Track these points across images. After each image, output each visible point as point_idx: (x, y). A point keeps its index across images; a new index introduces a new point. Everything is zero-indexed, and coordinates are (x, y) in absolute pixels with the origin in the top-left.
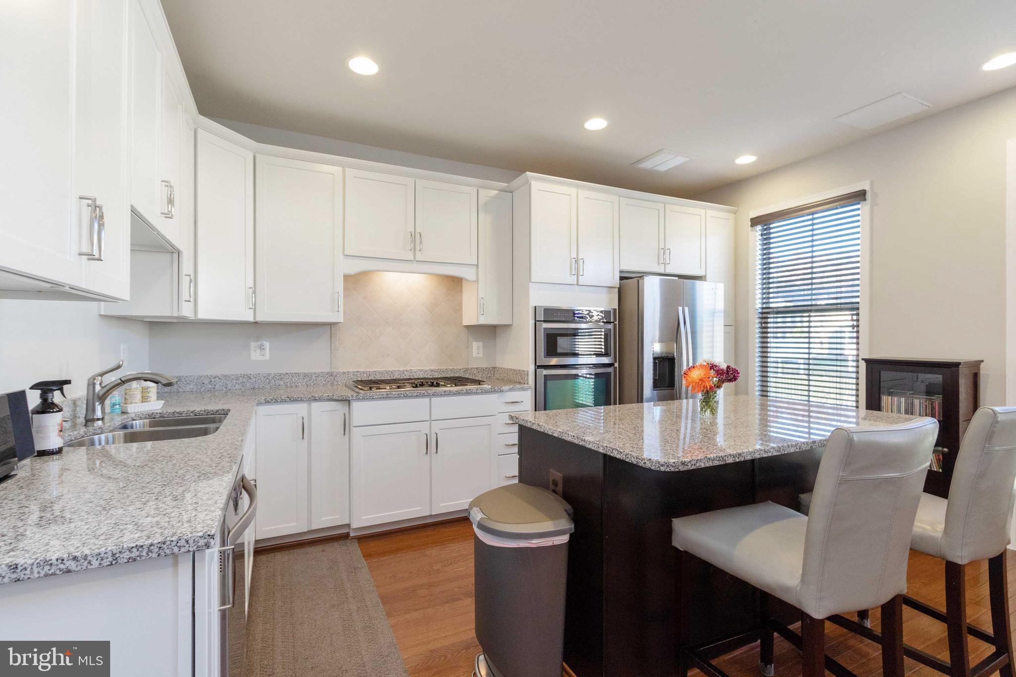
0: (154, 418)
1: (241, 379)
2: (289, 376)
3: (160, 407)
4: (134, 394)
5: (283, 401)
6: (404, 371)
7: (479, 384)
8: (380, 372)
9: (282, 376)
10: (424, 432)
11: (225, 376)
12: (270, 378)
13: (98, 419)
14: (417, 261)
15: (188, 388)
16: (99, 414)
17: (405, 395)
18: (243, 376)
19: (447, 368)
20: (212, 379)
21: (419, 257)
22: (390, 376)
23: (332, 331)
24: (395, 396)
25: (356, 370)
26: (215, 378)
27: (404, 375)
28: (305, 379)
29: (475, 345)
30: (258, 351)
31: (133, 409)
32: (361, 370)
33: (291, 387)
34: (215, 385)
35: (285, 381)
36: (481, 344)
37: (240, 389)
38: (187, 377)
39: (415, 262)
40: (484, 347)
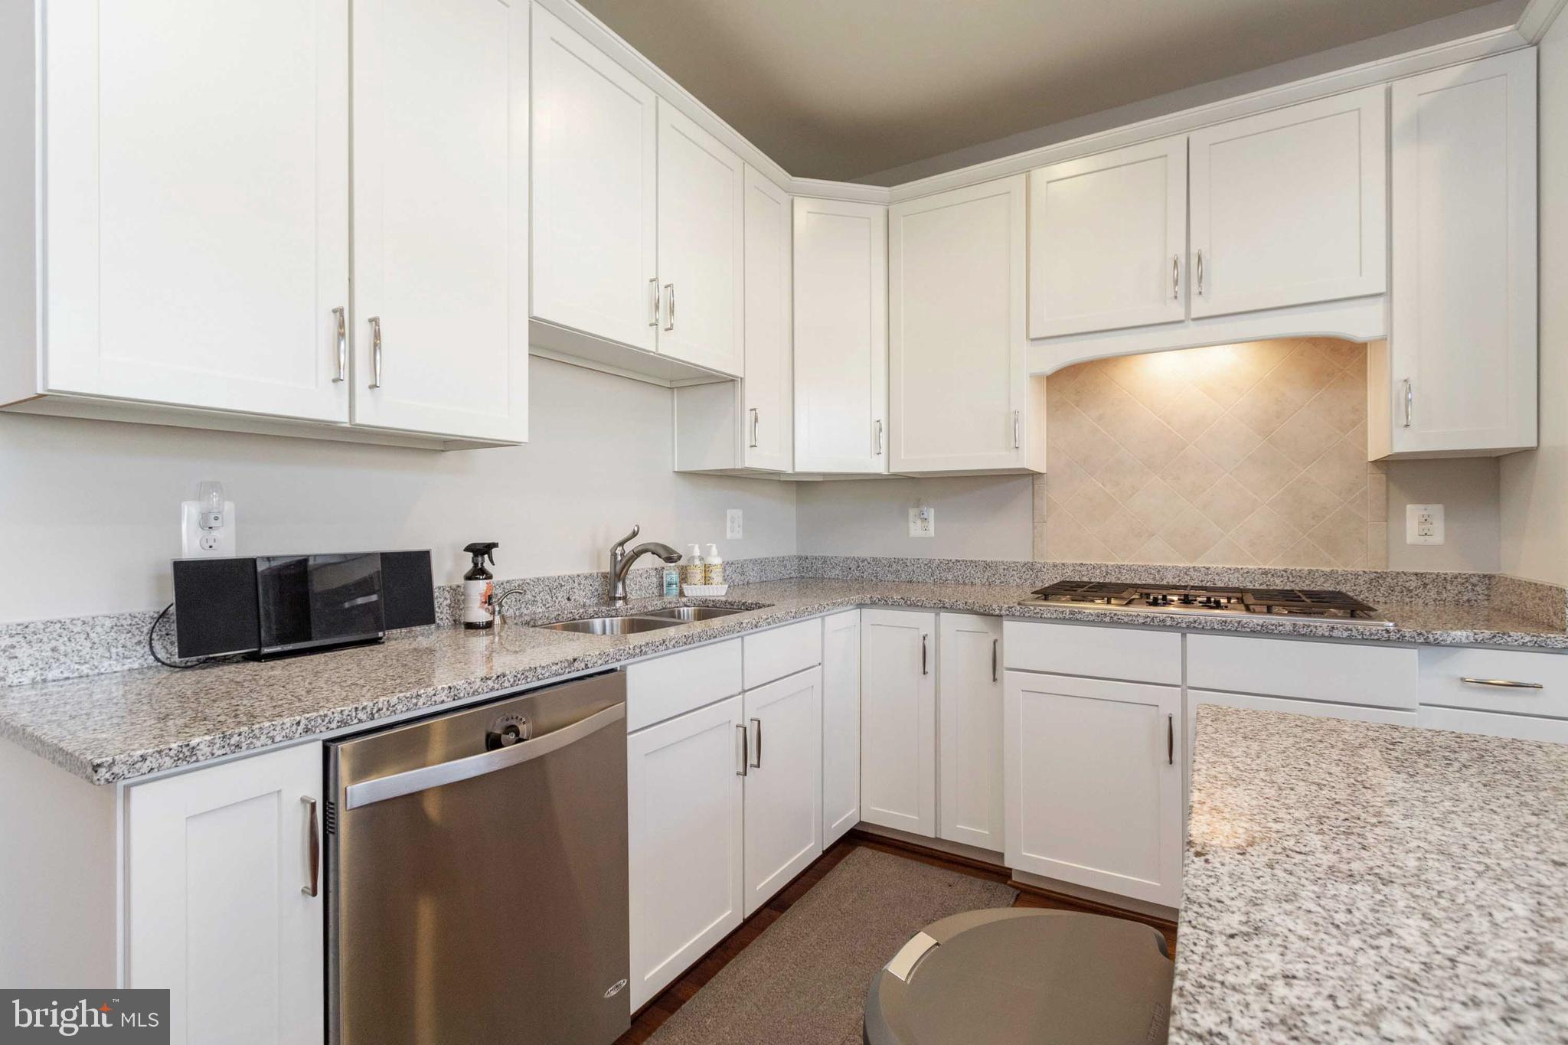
0: (708, 607)
1: (894, 565)
2: (961, 565)
3: (724, 594)
4: (693, 573)
5: (896, 605)
6: (1188, 569)
7: (1353, 616)
8: (1130, 569)
9: (951, 564)
10: (1165, 711)
11: (874, 559)
12: (933, 566)
13: (620, 598)
14: (1194, 319)
15: (833, 574)
16: (620, 593)
17: (1115, 618)
18: (897, 561)
19: (1314, 568)
20: (859, 562)
21: (1199, 307)
22: (1154, 579)
23: (1036, 486)
24: (1092, 618)
25: (1079, 562)
26: (863, 561)
27: (1187, 578)
28: (987, 573)
29: (1413, 513)
30: (919, 522)
31: (694, 591)
32: (1088, 563)
33: (965, 584)
34: (863, 573)
35: (955, 574)
36: (1436, 510)
37: (894, 581)
38: (832, 558)
39: (1191, 322)
40: (1448, 517)
